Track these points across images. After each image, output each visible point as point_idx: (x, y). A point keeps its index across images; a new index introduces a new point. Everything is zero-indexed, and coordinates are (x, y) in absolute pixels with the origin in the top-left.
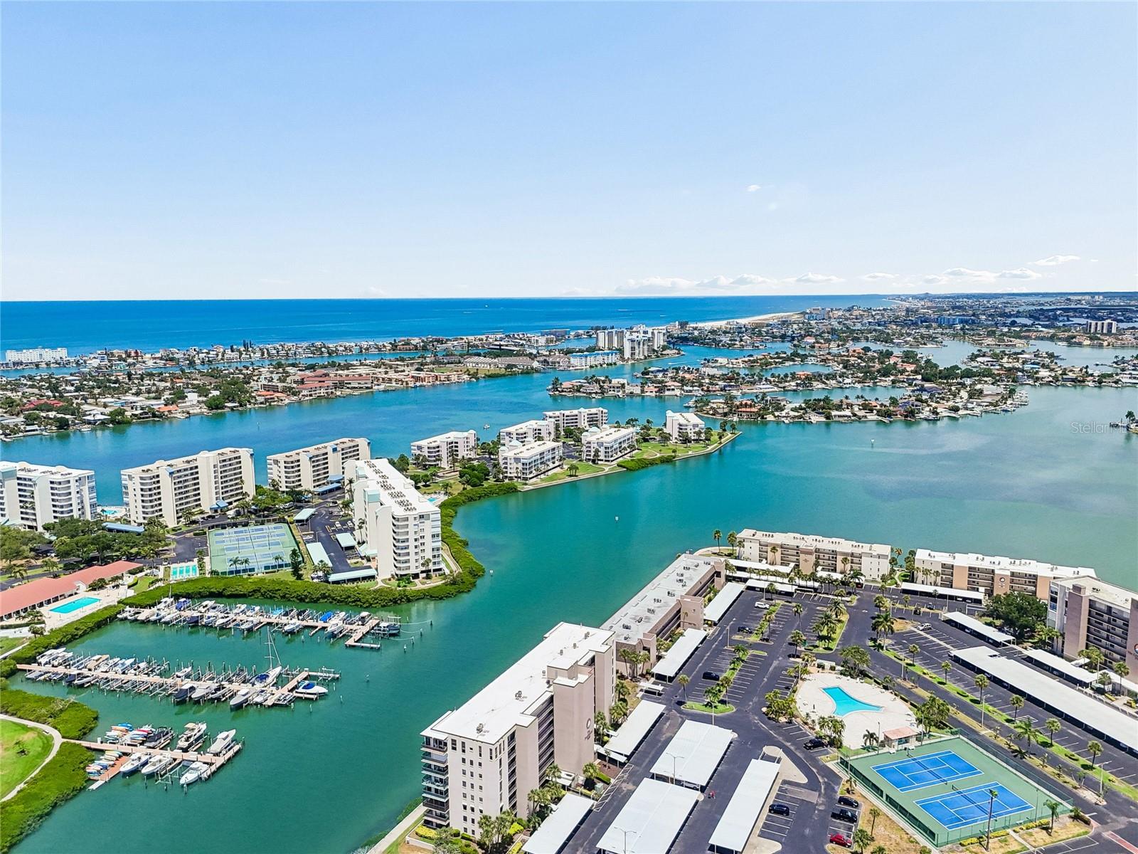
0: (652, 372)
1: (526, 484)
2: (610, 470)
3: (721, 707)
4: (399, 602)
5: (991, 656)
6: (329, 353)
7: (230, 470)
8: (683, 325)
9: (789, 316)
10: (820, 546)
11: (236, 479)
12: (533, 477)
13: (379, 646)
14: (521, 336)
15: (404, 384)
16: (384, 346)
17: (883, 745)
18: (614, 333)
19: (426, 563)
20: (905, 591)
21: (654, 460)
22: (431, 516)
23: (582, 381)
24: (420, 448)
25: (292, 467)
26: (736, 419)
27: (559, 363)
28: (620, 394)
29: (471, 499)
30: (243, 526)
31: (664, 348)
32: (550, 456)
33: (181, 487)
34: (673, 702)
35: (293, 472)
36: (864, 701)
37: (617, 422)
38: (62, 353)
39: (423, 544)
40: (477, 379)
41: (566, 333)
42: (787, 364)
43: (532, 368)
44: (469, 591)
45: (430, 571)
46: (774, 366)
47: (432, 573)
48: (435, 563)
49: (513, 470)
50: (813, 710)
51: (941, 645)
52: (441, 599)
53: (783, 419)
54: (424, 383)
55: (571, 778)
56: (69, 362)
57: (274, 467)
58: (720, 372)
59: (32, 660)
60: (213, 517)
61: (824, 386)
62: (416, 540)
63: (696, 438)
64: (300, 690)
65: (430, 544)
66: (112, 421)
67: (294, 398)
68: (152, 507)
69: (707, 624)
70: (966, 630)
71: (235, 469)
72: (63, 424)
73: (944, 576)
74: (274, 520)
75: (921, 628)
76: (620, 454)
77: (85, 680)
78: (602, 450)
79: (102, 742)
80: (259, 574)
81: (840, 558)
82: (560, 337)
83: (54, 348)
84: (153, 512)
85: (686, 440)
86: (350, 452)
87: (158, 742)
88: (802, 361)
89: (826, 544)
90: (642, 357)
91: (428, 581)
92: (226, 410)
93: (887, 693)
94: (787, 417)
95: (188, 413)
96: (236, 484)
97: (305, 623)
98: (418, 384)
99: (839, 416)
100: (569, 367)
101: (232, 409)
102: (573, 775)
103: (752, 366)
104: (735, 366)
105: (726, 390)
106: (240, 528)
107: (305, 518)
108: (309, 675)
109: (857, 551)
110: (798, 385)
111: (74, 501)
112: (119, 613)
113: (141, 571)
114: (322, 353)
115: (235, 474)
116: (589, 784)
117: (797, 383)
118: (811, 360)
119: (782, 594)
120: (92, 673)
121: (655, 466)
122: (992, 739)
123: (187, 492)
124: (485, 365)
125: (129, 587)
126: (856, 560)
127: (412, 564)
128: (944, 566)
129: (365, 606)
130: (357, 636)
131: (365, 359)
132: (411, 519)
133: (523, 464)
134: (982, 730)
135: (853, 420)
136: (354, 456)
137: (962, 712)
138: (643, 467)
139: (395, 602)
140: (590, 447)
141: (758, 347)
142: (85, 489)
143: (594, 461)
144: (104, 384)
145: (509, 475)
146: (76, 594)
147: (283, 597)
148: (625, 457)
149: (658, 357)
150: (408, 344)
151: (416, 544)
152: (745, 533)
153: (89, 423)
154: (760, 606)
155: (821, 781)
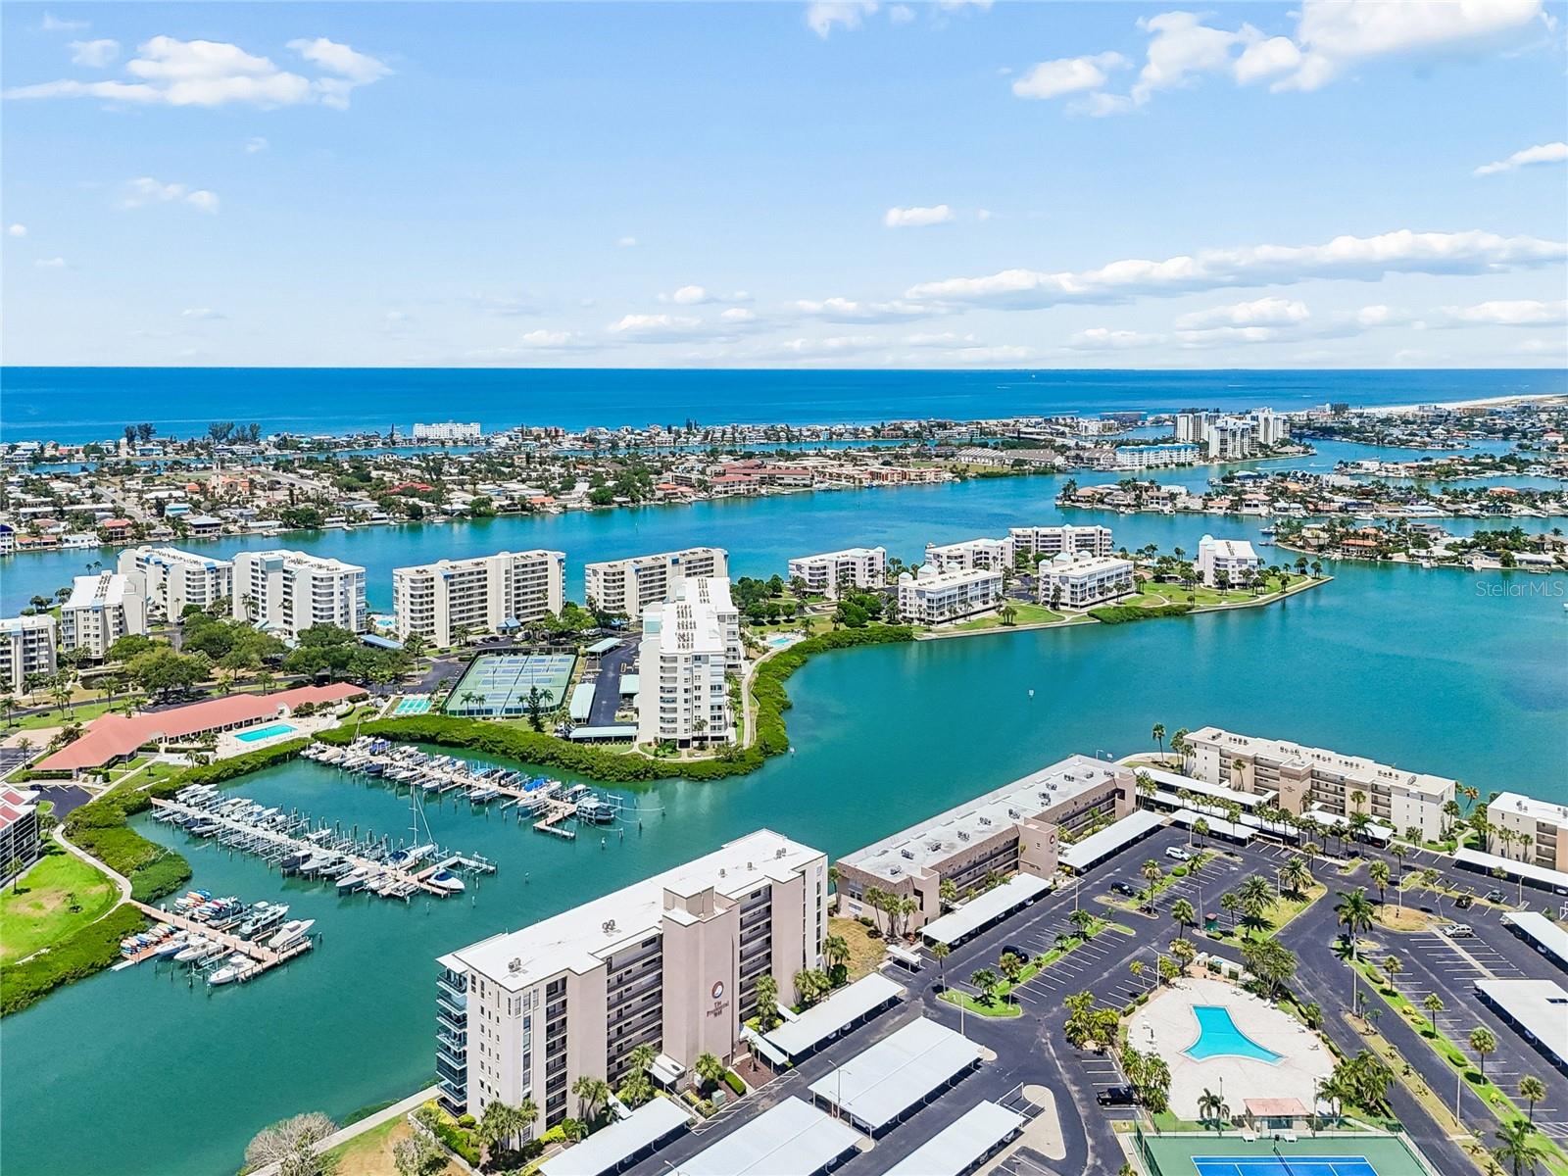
0: (1239, 478)
1: (929, 631)
2: (1073, 620)
3: (1000, 1005)
4: (641, 777)
5: (1553, 1001)
6: (788, 440)
7: (532, 579)
8: (1339, 409)
9: (1541, 401)
10: (1319, 766)
11: (539, 591)
12: (945, 621)
13: (572, 835)
14: (1069, 421)
15: (857, 482)
16: (863, 431)
17: (1238, 1123)
18: (1203, 418)
19: (700, 726)
20: (1463, 865)
21: (1152, 610)
22: (711, 659)
23: (1113, 486)
24: (799, 568)
25: (614, 581)
26: (1337, 556)
27: (1098, 459)
28: (1167, 509)
29: (836, 645)
30: (525, 654)
31: (1284, 443)
32: (979, 592)
33: (464, 597)
34: (930, 985)
35: (614, 588)
36: (1261, 1042)
37: (1123, 550)
38: (474, 430)
39: (698, 698)
40: (964, 479)
41: (1140, 417)
42: (1489, 474)
43: (1053, 467)
44: (746, 774)
45: (706, 738)
46: (1463, 476)
47: (709, 742)
48: (713, 728)
49: (912, 606)
50: (1150, 1039)
51: (1472, 967)
52: (701, 780)
53: (1421, 561)
54: (885, 483)
55: (676, 1073)
56: (478, 440)
57: (593, 579)
58: (1356, 483)
59: (170, 795)
60: (496, 639)
61: (1533, 512)
62: (686, 691)
63: (1242, 581)
64: (432, 880)
65: (707, 699)
66: (473, 513)
67: (703, 495)
68: (422, 619)
69: (1064, 871)
70: (1539, 948)
71: (539, 578)
72: (416, 513)
73: (1543, 847)
74: (564, 650)
75: (1449, 932)
76: (1099, 597)
77: (207, 828)
78: (1067, 588)
79: (165, 911)
80: (498, 719)
81: (1349, 791)
82: (1126, 423)
83: (466, 423)
84: (423, 626)
85: (1223, 583)
86: (701, 567)
87: (225, 921)
88: (1518, 471)
89: (1333, 764)
90: (1240, 456)
91: (700, 753)
92: (616, 505)
93: (1311, 1034)
94: (1428, 558)
95: (565, 507)
96: (539, 598)
97: (504, 791)
98: (875, 483)
99: (1529, 562)
100: (1112, 466)
101: (620, 504)
102: (682, 1069)
103: (1423, 476)
104: (1391, 474)
105: (1348, 511)
106: (520, 657)
107: (600, 651)
108: (459, 862)
109: (1384, 783)
110: (1482, 508)
111: (337, 605)
112: (304, 749)
113: (364, 700)
114: (779, 438)
115: (539, 585)
116: (706, 1090)
117: (1481, 505)
118: (1534, 471)
119: (1229, 841)
120: (222, 820)
121: (1153, 621)
122: (1466, 1152)
123: (471, 603)
124: (986, 459)
125: (339, 718)
126: (1382, 799)
127: (680, 725)
128: (1541, 827)
129: (595, 776)
130: (552, 818)
131: (826, 448)
132: (681, 659)
133: (929, 600)
134: (1455, 1133)
135: (1553, 570)
136: (706, 572)
137: (1437, 1091)
138: (1129, 620)
139: (637, 777)
140: (1048, 583)
141: (1452, 446)
142: (353, 590)
143: (1054, 606)
144: (496, 468)
145: (908, 615)
146: (276, 719)
147: (504, 752)
148: (1108, 602)
149: (1268, 456)
150: (900, 429)
151: (687, 696)
152: (1204, 734)
153: (445, 513)
154: (1173, 854)
155: (1090, 1161)
